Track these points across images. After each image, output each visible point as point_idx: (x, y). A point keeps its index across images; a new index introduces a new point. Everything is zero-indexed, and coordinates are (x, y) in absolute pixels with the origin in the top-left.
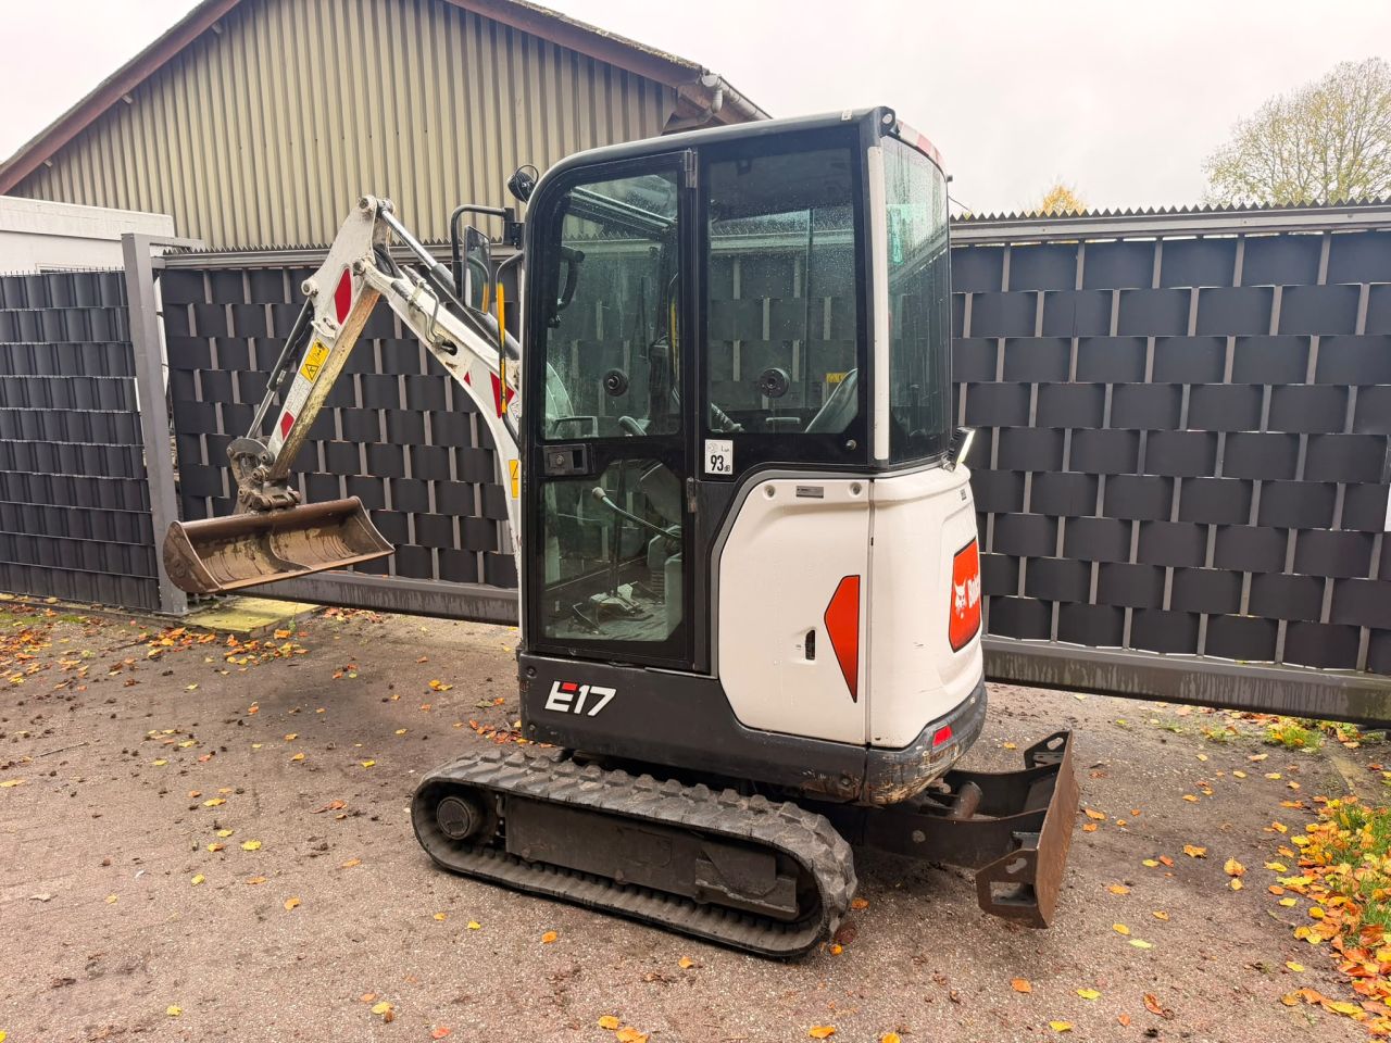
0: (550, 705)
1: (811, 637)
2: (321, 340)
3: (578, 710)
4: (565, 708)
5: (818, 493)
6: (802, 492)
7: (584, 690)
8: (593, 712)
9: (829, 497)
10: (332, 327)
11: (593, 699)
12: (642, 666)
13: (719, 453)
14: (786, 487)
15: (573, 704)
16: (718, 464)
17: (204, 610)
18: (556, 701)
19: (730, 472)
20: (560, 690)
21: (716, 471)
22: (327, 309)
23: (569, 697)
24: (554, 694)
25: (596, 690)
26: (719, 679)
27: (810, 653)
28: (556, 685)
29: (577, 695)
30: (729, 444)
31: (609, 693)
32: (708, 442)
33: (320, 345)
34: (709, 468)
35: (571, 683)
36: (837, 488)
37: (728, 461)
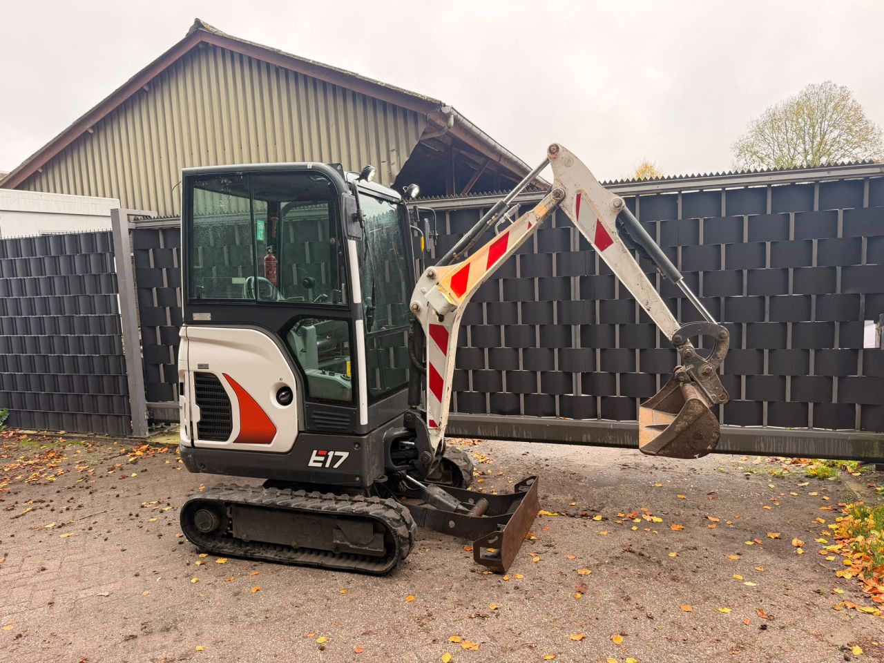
17: (159, 434)
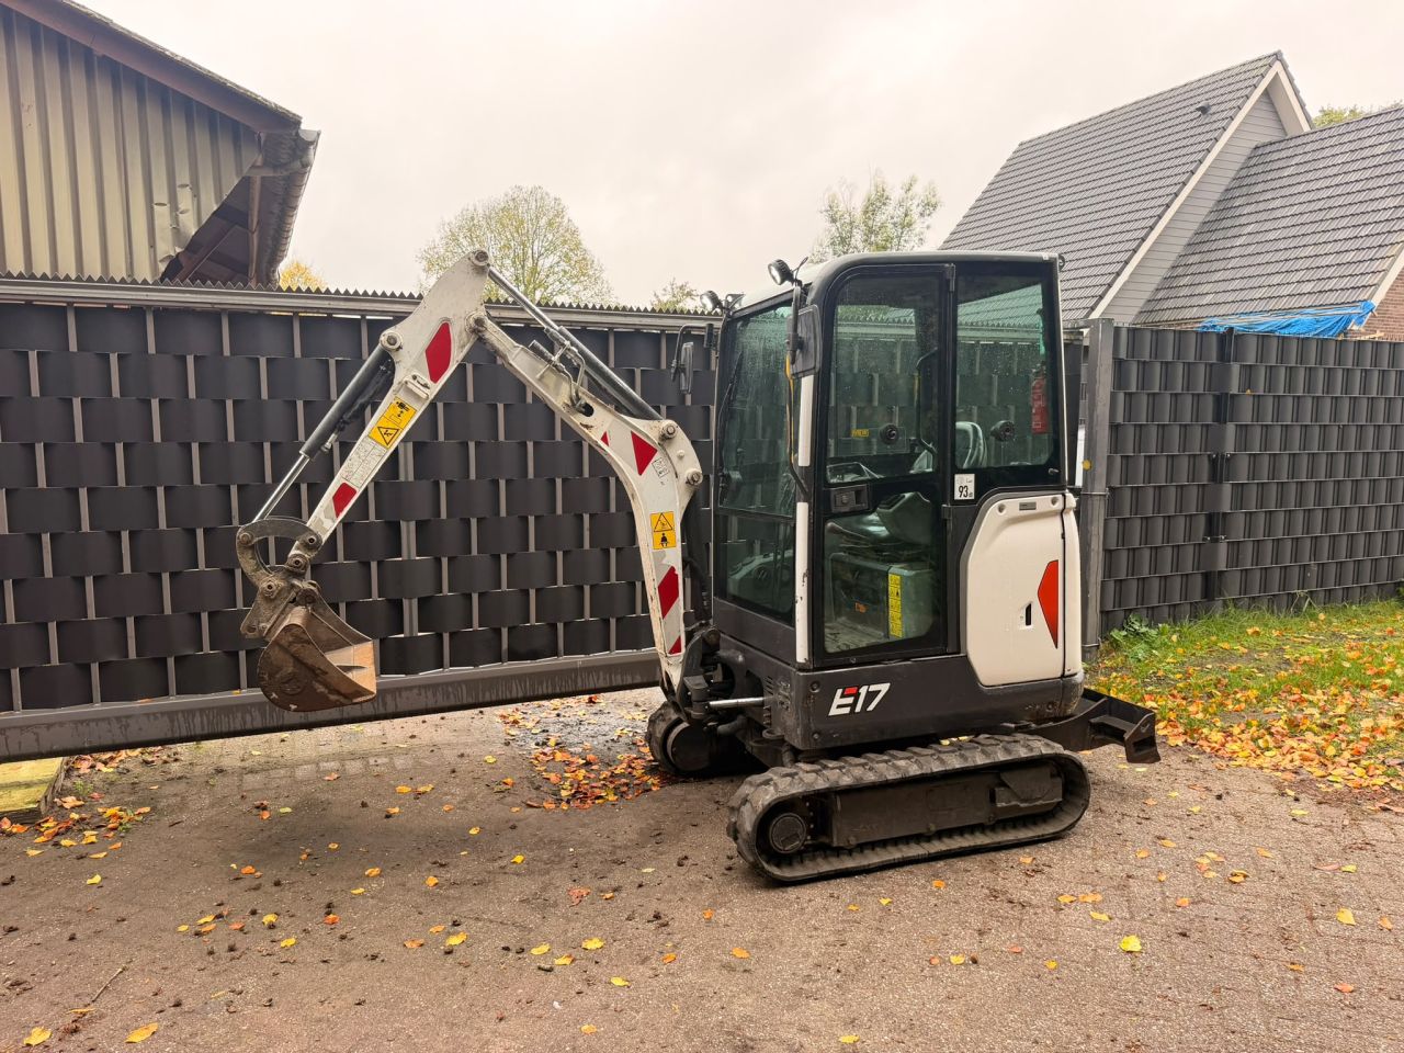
0: (834, 711)
1: (1029, 609)
2: (403, 397)
3: (858, 709)
4: (846, 710)
5: (1032, 506)
6: (1023, 507)
7: (863, 691)
8: (871, 708)
9: (1039, 509)
10: (425, 386)
11: (871, 696)
12: (908, 660)
13: (965, 484)
14: (1012, 504)
15: (853, 706)
16: (964, 492)
18: (839, 707)
19: (973, 498)
20: (843, 696)
21: (963, 498)
22: (415, 366)
23: (850, 700)
24: (838, 700)
25: (873, 688)
26: (966, 656)
27: (1028, 622)
28: (839, 692)
29: (857, 696)
30: (971, 477)
31: (884, 688)
32: (957, 477)
33: (402, 405)
34: (957, 496)
35: (851, 685)
36: (1043, 501)
37: (971, 489)
